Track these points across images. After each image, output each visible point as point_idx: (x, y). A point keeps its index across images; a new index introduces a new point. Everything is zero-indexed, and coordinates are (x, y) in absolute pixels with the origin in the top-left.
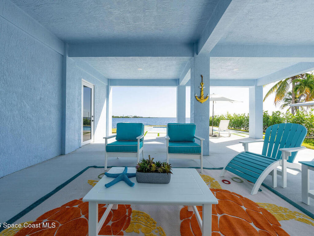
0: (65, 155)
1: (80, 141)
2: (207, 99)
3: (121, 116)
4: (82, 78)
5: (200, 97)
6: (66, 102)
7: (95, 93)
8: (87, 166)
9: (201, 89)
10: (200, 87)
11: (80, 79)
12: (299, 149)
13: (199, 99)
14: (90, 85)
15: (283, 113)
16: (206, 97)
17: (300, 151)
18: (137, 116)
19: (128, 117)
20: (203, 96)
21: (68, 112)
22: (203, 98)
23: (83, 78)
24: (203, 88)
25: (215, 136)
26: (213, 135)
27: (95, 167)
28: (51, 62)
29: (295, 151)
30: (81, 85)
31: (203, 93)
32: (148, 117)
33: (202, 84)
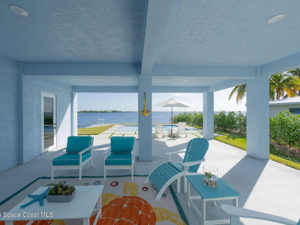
0: (23, 164)
1: (40, 149)
2: (149, 113)
3: (99, 111)
4: (41, 91)
5: (143, 112)
6: (23, 117)
7: (57, 102)
8: (38, 178)
9: (144, 104)
10: (144, 103)
11: (39, 93)
12: (202, 161)
13: (142, 113)
14: (51, 96)
15: (236, 114)
16: (149, 111)
17: (203, 163)
18: (116, 110)
19: (107, 112)
20: (146, 111)
21: (25, 126)
22: (146, 112)
23: (43, 91)
24: (146, 103)
25: (174, 137)
26: (172, 136)
27: (45, 178)
28: (6, 83)
29: (199, 163)
30: (40, 97)
31: (145, 107)
32: (127, 111)
33: (145, 100)
